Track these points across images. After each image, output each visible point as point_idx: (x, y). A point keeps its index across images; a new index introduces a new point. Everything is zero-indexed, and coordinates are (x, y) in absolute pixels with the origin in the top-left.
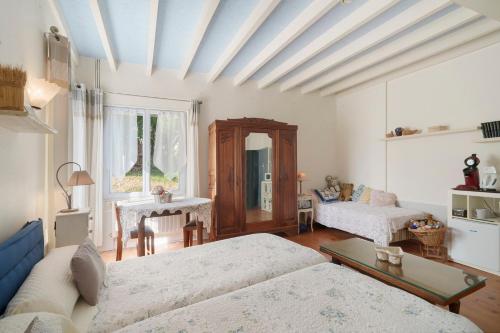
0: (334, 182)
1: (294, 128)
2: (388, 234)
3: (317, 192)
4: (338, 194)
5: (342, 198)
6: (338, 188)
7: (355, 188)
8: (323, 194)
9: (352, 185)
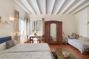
0: (74, 34)
1: (62, 22)
2: (83, 49)
3: (69, 36)
4: (75, 37)
5: (75, 38)
6: (75, 36)
7: (80, 36)
8: (70, 37)
9: (79, 35)
